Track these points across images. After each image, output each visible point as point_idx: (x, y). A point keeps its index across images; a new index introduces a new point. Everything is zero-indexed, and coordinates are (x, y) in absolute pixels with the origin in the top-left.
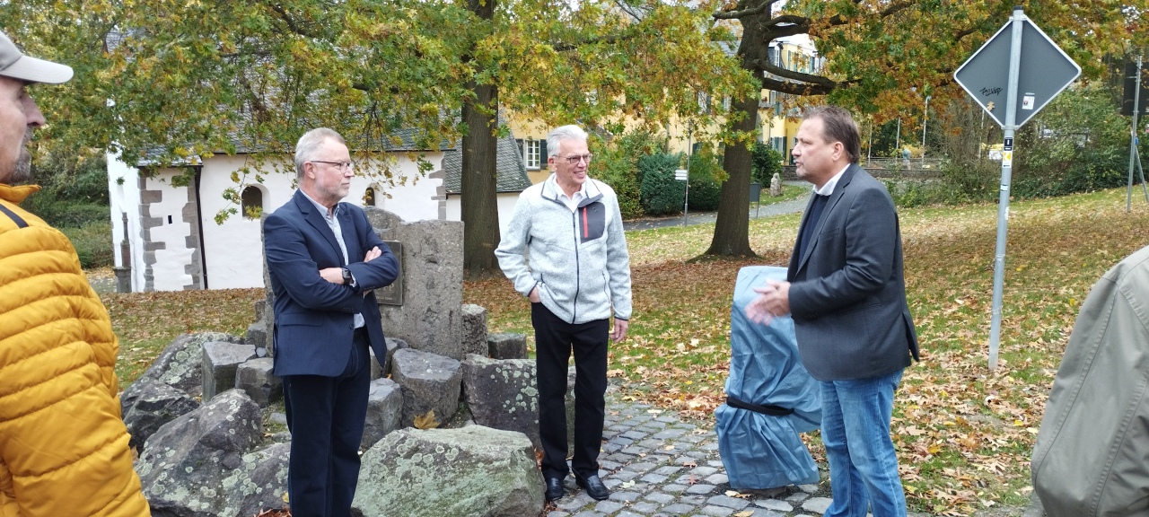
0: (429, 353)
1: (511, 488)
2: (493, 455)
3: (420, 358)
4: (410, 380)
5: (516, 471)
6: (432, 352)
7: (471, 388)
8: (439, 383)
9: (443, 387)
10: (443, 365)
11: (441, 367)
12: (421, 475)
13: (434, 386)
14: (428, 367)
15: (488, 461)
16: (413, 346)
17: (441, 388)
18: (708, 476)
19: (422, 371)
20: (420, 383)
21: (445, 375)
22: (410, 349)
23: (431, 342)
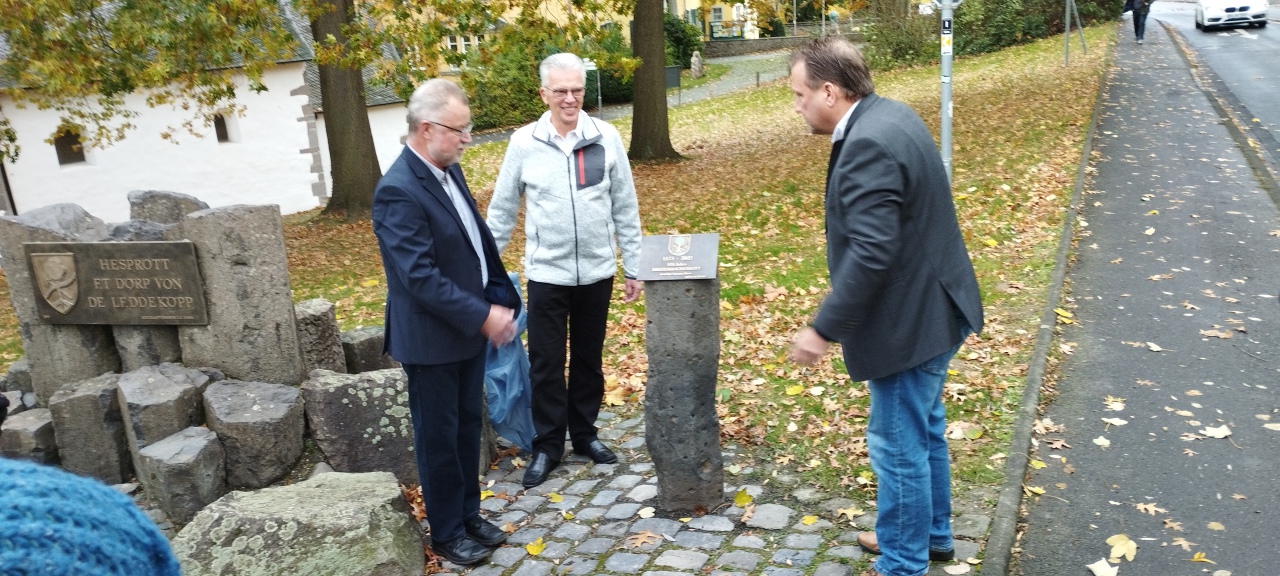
0: (255, 382)
1: (373, 563)
2: (344, 522)
3: (243, 392)
4: (229, 426)
5: (379, 539)
6: (259, 380)
7: (317, 420)
8: (270, 424)
9: (277, 428)
10: (274, 397)
11: (272, 400)
12: (249, 565)
13: (264, 429)
14: (255, 403)
15: (339, 532)
16: (232, 376)
17: (275, 430)
18: (630, 489)
19: (246, 409)
20: (244, 428)
21: (278, 411)
22: (229, 380)
23: (256, 367)
